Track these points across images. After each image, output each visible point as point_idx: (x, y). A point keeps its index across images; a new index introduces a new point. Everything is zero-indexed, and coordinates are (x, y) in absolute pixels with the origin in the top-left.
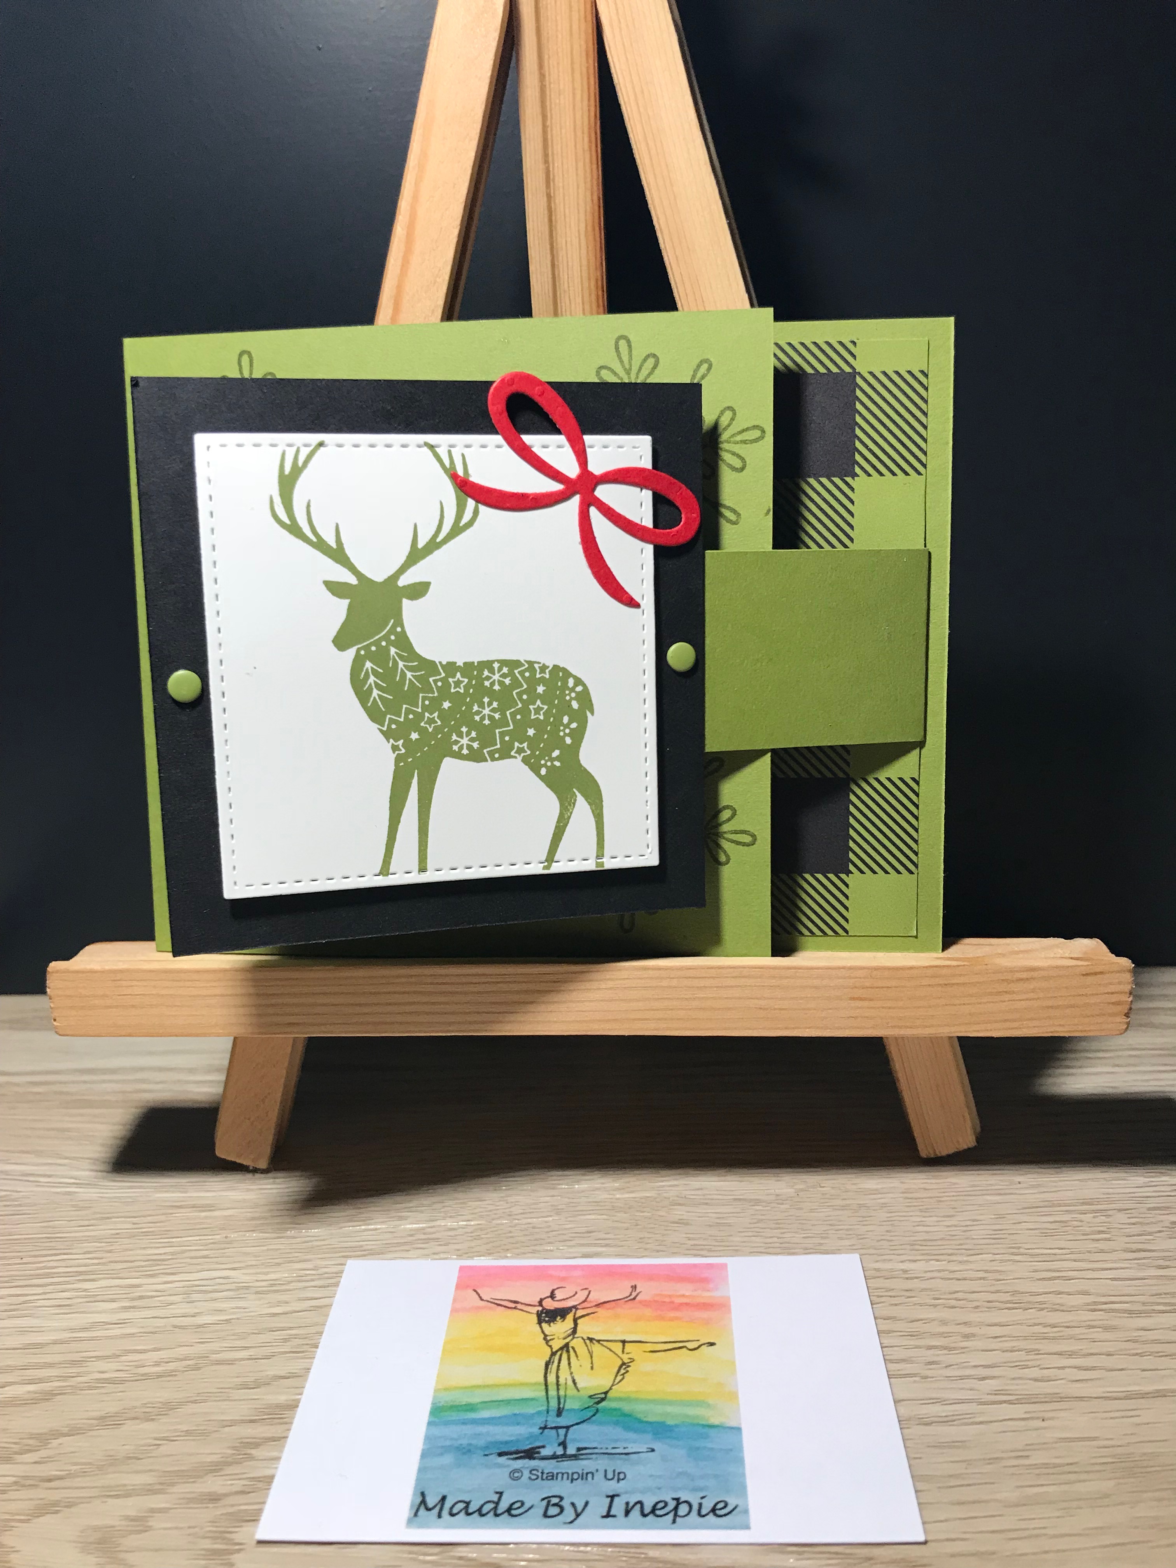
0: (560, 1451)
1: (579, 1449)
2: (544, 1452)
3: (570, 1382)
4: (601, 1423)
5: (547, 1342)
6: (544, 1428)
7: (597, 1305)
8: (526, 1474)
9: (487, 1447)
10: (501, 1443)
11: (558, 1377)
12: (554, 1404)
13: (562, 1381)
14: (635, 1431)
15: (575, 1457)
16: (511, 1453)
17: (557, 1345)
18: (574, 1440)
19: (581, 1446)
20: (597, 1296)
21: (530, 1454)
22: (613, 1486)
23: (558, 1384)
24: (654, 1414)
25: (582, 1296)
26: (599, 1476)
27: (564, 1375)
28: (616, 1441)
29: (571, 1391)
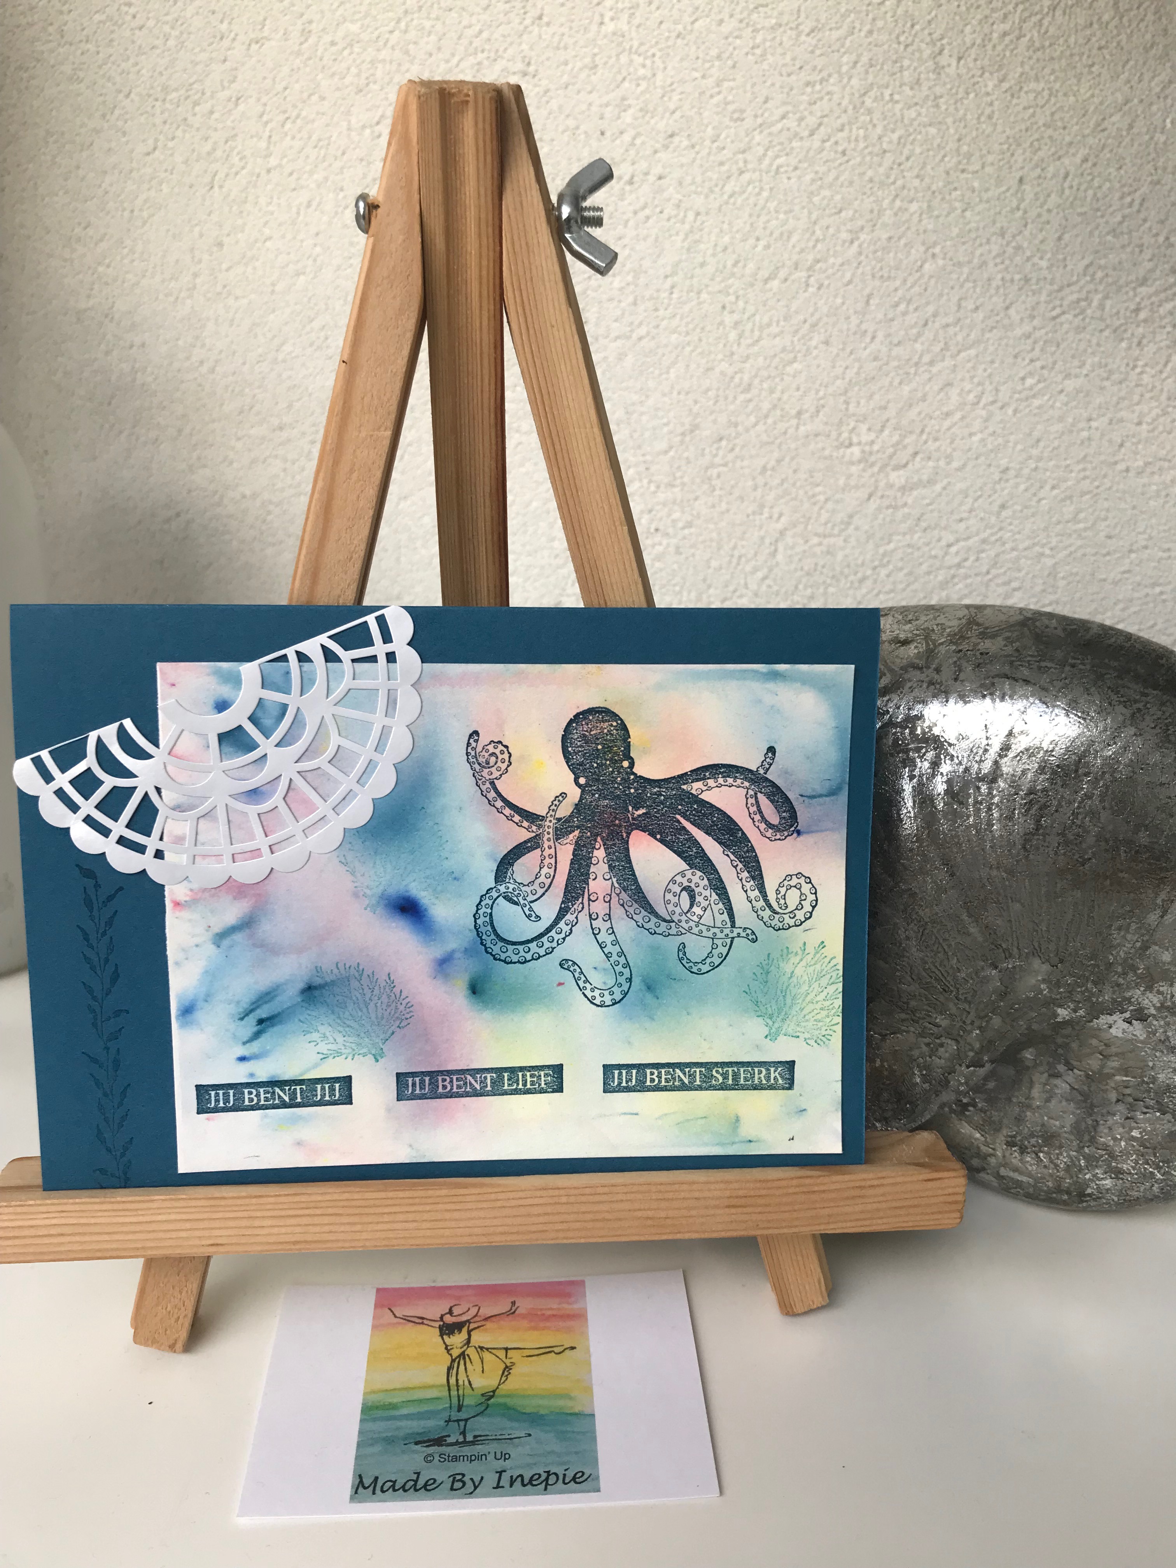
0: (461, 1439)
1: (475, 1437)
2: (449, 1440)
3: (466, 1383)
4: (490, 1416)
5: (448, 1351)
6: (448, 1421)
7: (486, 1319)
8: (437, 1458)
9: (405, 1438)
10: (418, 1434)
11: (457, 1380)
12: (455, 1401)
13: (461, 1382)
14: (517, 1421)
15: (473, 1443)
16: (424, 1442)
17: (456, 1353)
18: (472, 1430)
19: (477, 1433)
20: (486, 1311)
21: (439, 1442)
22: (500, 1464)
23: (457, 1385)
24: (529, 1406)
25: (474, 1311)
26: (491, 1457)
27: (462, 1377)
28: (502, 1429)
29: (468, 1391)
